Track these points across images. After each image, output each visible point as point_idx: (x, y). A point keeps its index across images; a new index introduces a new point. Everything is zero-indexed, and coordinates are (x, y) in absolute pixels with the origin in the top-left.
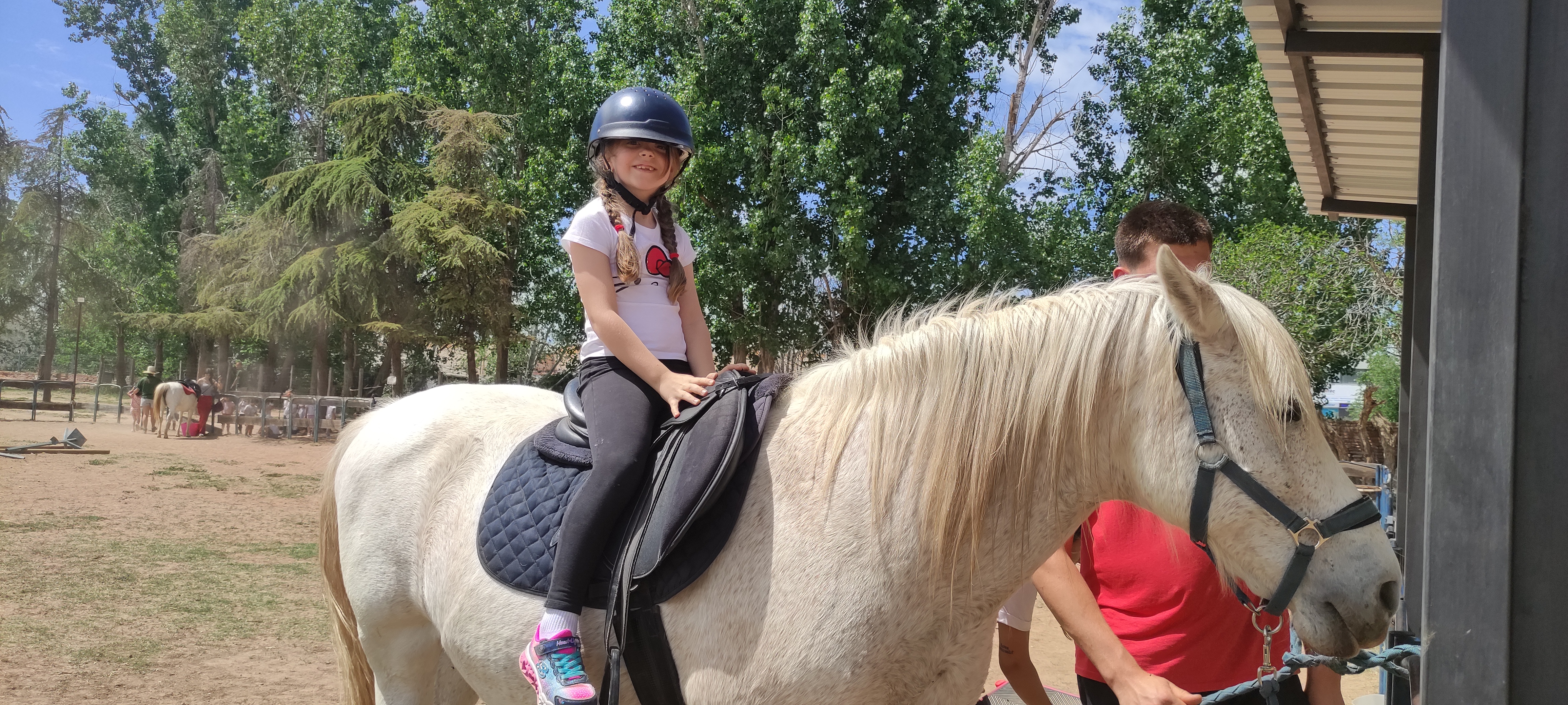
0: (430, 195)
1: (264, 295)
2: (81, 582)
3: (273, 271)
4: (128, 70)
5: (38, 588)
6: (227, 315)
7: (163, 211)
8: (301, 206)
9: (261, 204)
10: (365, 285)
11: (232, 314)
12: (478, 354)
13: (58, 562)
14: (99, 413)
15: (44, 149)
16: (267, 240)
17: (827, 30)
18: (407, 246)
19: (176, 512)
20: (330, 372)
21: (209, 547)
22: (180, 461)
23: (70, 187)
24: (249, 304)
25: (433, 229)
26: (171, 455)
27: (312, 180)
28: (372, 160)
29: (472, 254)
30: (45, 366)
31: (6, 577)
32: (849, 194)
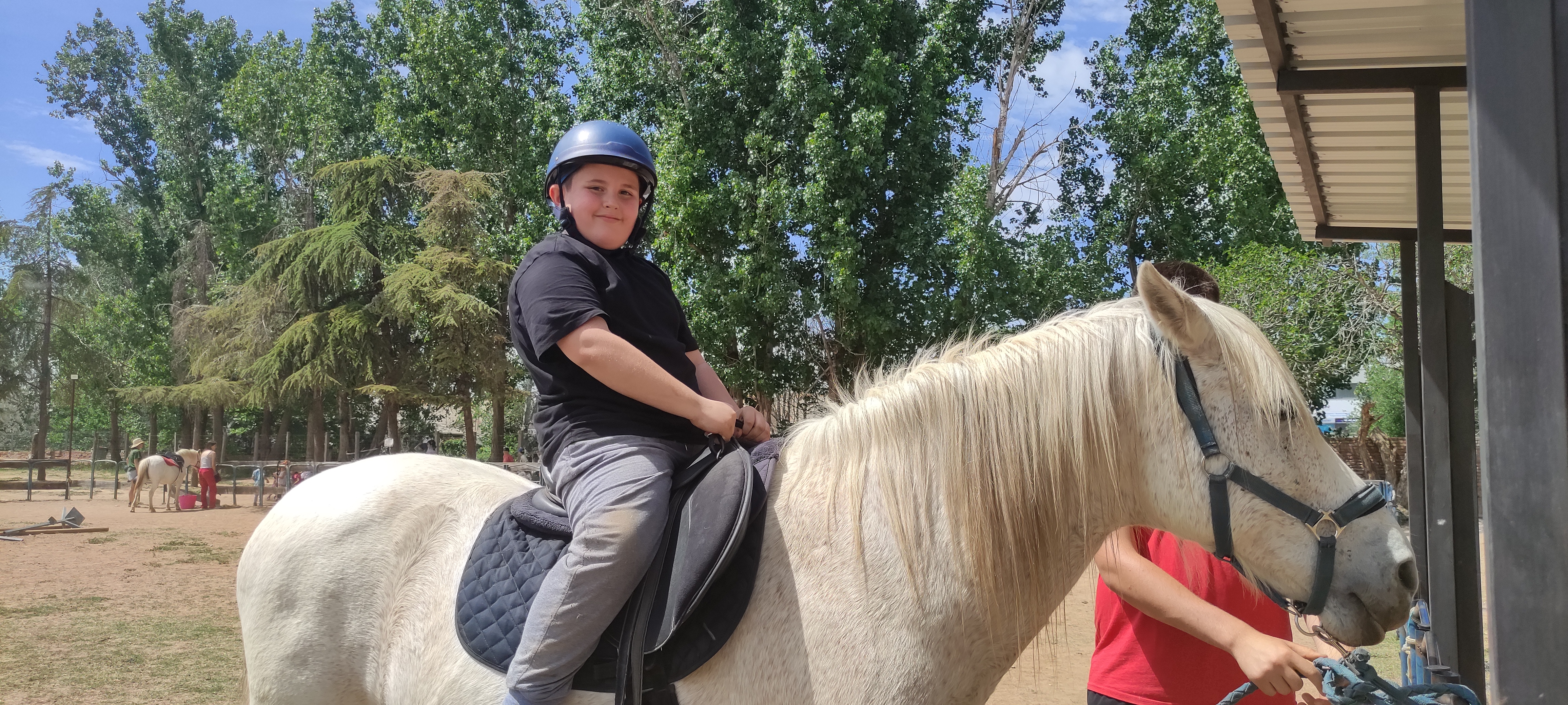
0: (421, 256)
1: (258, 364)
2: (89, 667)
3: (267, 338)
4: (113, 146)
5: (45, 675)
6: (222, 385)
7: (154, 284)
8: (293, 272)
9: (252, 272)
10: (359, 349)
11: (226, 383)
12: (473, 412)
13: (65, 647)
14: (95, 489)
15: (33, 228)
16: (259, 308)
17: (809, 75)
18: (400, 307)
19: (179, 589)
20: (326, 437)
21: (216, 623)
22: (180, 535)
23: (60, 264)
24: (244, 372)
25: (425, 289)
26: (170, 529)
27: (303, 246)
28: (362, 224)
29: (464, 312)
30: (39, 444)
31: (12, 665)
32: (837, 235)
